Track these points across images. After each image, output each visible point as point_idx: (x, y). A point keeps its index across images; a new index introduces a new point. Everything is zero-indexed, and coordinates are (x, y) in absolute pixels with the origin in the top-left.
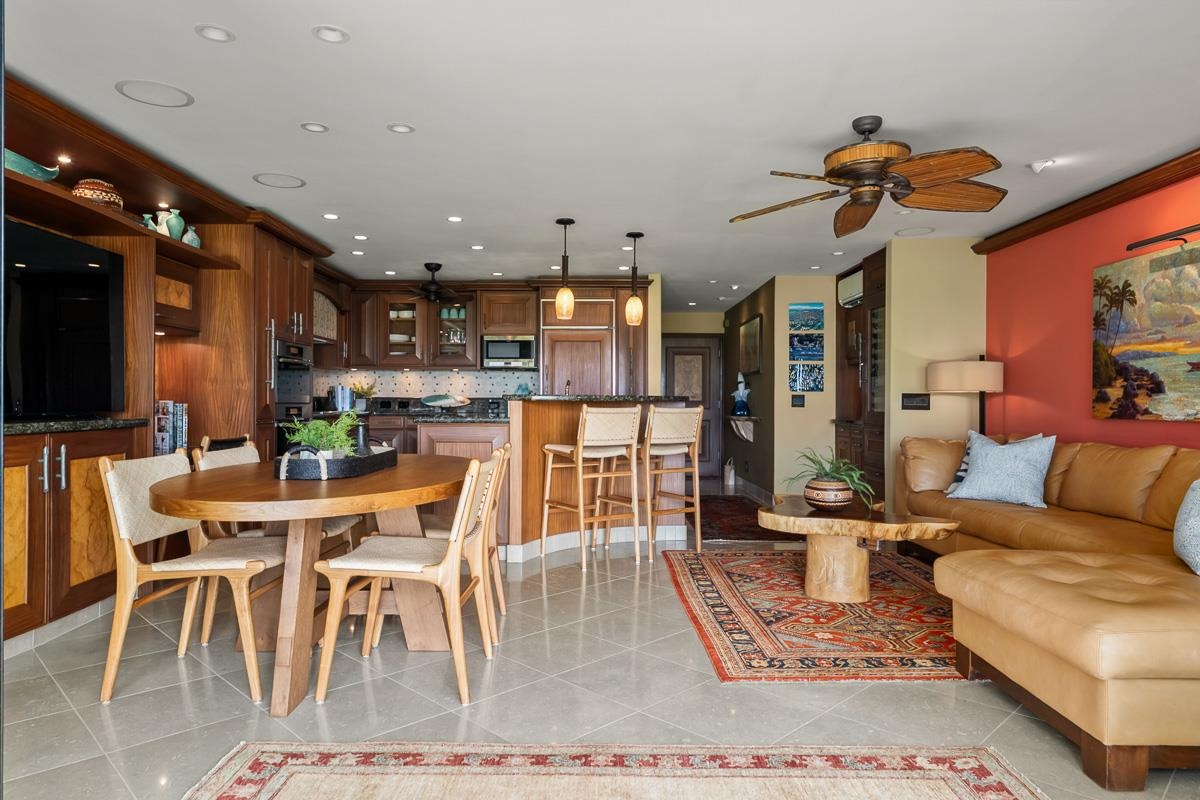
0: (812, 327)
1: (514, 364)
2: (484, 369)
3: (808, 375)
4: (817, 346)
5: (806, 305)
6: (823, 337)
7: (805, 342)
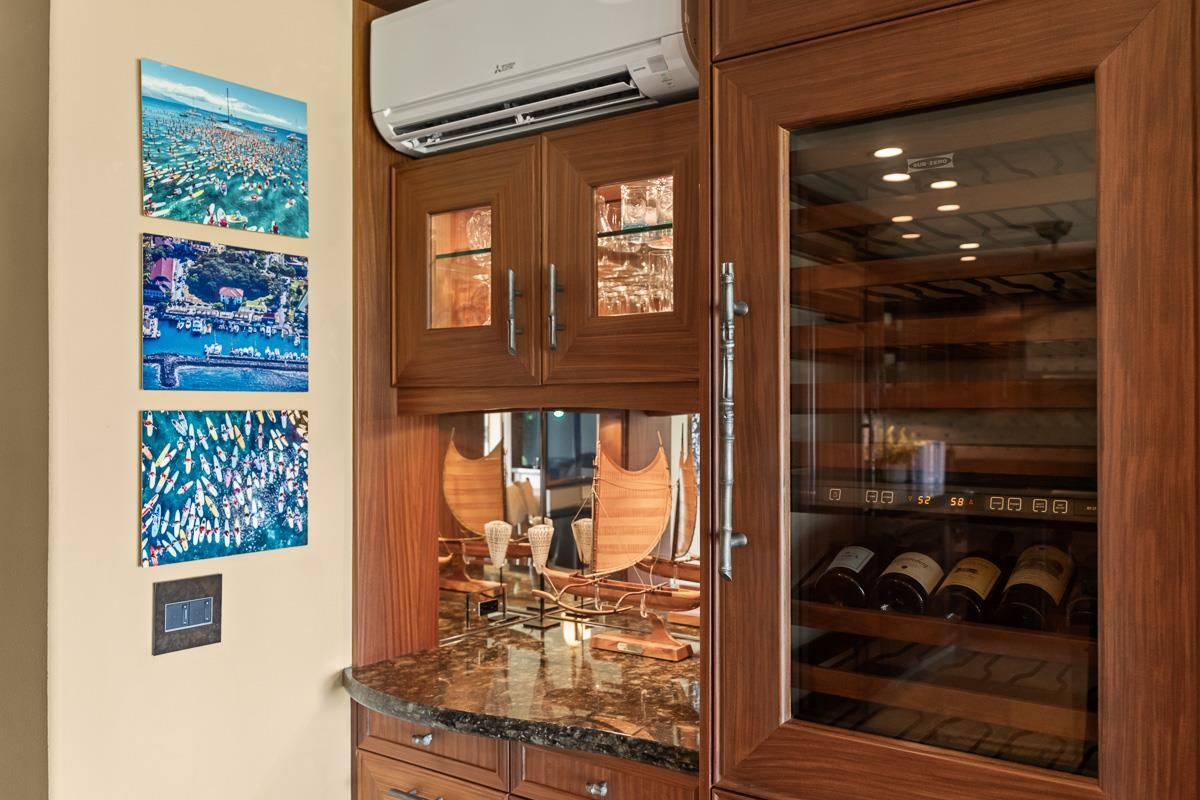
3: (239, 467)
4: (280, 316)
5: (228, 89)
6: (301, 273)
7: (225, 293)
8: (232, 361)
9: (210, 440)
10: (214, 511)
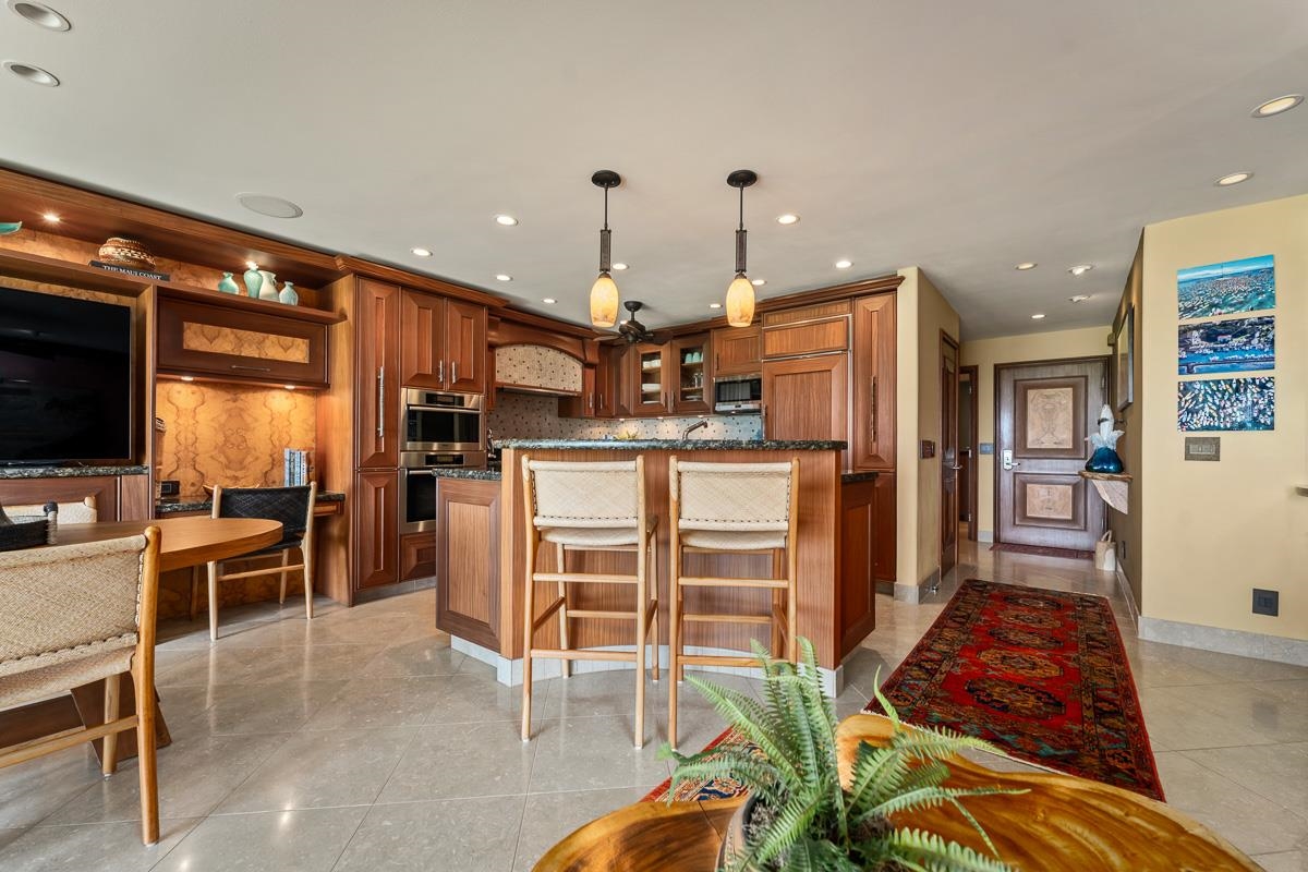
1: (744, 407)
2: (715, 412)
3: (1229, 399)
4: (1255, 342)
5: (1222, 266)
6: (1272, 322)
7: (1220, 338)
8: (1225, 361)
9: (1212, 390)
10: (1215, 414)
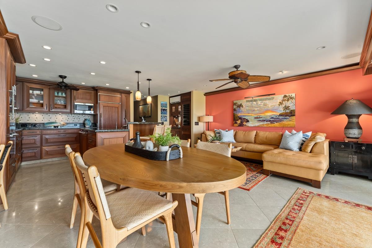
0: (165, 107)
8: (164, 113)
9: (163, 117)
